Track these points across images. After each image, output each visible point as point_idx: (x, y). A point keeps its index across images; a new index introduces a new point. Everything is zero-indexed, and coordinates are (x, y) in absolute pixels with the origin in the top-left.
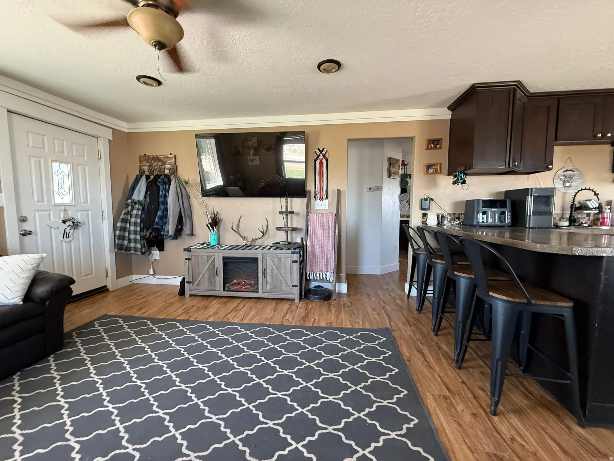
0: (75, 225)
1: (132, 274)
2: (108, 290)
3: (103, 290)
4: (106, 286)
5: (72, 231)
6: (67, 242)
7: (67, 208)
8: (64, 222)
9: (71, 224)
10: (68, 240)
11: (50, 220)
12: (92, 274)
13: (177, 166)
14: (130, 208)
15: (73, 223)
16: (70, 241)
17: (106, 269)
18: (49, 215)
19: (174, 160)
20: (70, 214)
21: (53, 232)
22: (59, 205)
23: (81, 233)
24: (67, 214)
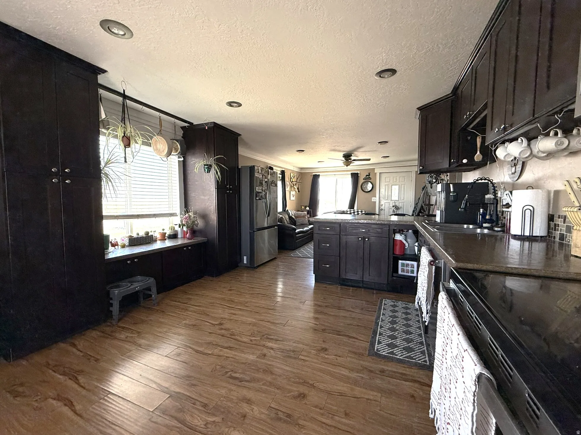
0: (397, 208)
5: (396, 210)
7: (396, 202)
8: (393, 207)
9: (395, 208)
11: (389, 206)
18: (389, 204)
21: (390, 210)
22: (393, 200)
23: (400, 211)
24: (395, 204)
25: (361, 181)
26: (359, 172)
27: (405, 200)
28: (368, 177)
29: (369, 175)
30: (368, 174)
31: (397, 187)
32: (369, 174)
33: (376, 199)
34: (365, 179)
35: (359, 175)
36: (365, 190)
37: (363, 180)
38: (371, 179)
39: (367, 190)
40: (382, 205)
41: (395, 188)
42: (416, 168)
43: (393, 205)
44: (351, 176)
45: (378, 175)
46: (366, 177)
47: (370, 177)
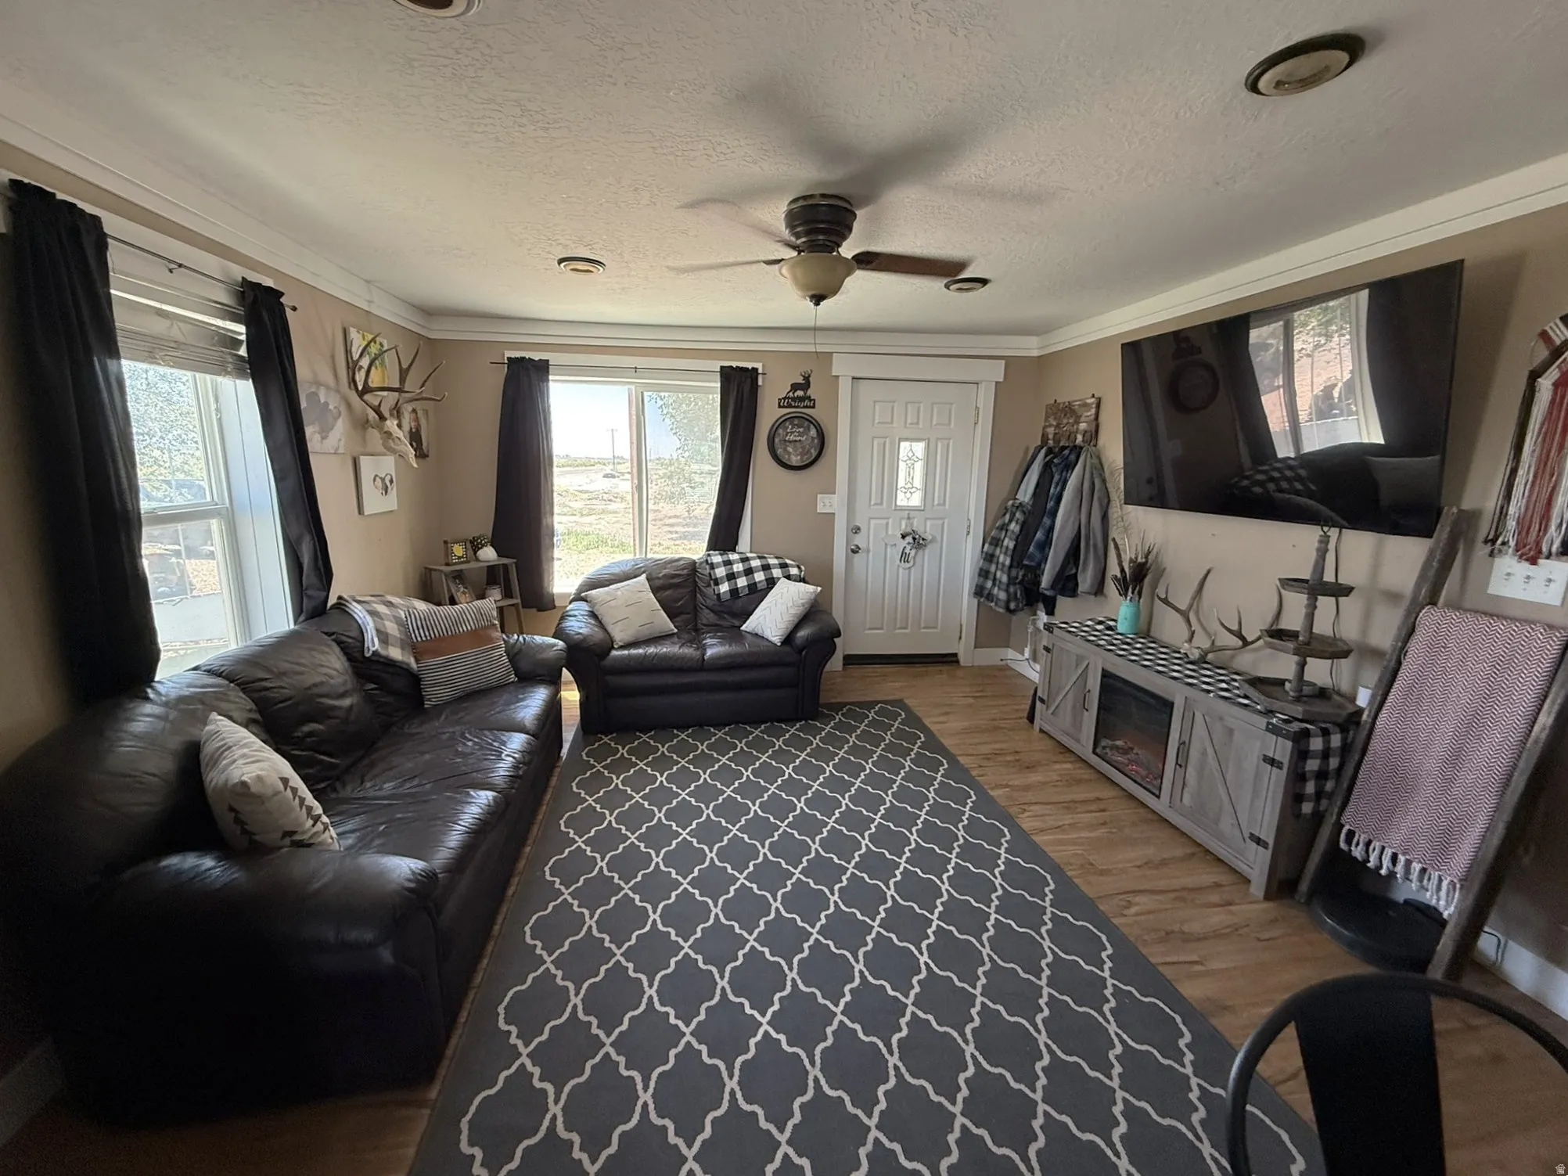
0: (919, 542)
1: (1008, 646)
2: (958, 662)
3: (950, 659)
4: (955, 655)
5: (913, 552)
6: (905, 569)
7: (912, 514)
8: (903, 537)
9: (911, 541)
10: (907, 565)
11: (887, 532)
12: (935, 628)
13: (1097, 426)
14: (1007, 517)
15: (914, 539)
16: (910, 568)
17: (961, 625)
18: (887, 524)
19: (1093, 411)
20: (917, 525)
21: (889, 550)
22: (902, 509)
23: (927, 555)
24: (912, 524)
25: (769, 413)
26: (759, 366)
27: (947, 507)
28: (800, 393)
29: (806, 385)
30: (800, 380)
31: (919, 448)
32: (807, 379)
33: (831, 503)
34: (790, 406)
35: (760, 383)
36: (786, 459)
37: (780, 407)
38: (814, 407)
39: (795, 460)
40: (857, 530)
41: (912, 452)
42: (997, 371)
43: (903, 527)
44: (719, 385)
45: (844, 388)
46: (791, 394)
47: (809, 392)
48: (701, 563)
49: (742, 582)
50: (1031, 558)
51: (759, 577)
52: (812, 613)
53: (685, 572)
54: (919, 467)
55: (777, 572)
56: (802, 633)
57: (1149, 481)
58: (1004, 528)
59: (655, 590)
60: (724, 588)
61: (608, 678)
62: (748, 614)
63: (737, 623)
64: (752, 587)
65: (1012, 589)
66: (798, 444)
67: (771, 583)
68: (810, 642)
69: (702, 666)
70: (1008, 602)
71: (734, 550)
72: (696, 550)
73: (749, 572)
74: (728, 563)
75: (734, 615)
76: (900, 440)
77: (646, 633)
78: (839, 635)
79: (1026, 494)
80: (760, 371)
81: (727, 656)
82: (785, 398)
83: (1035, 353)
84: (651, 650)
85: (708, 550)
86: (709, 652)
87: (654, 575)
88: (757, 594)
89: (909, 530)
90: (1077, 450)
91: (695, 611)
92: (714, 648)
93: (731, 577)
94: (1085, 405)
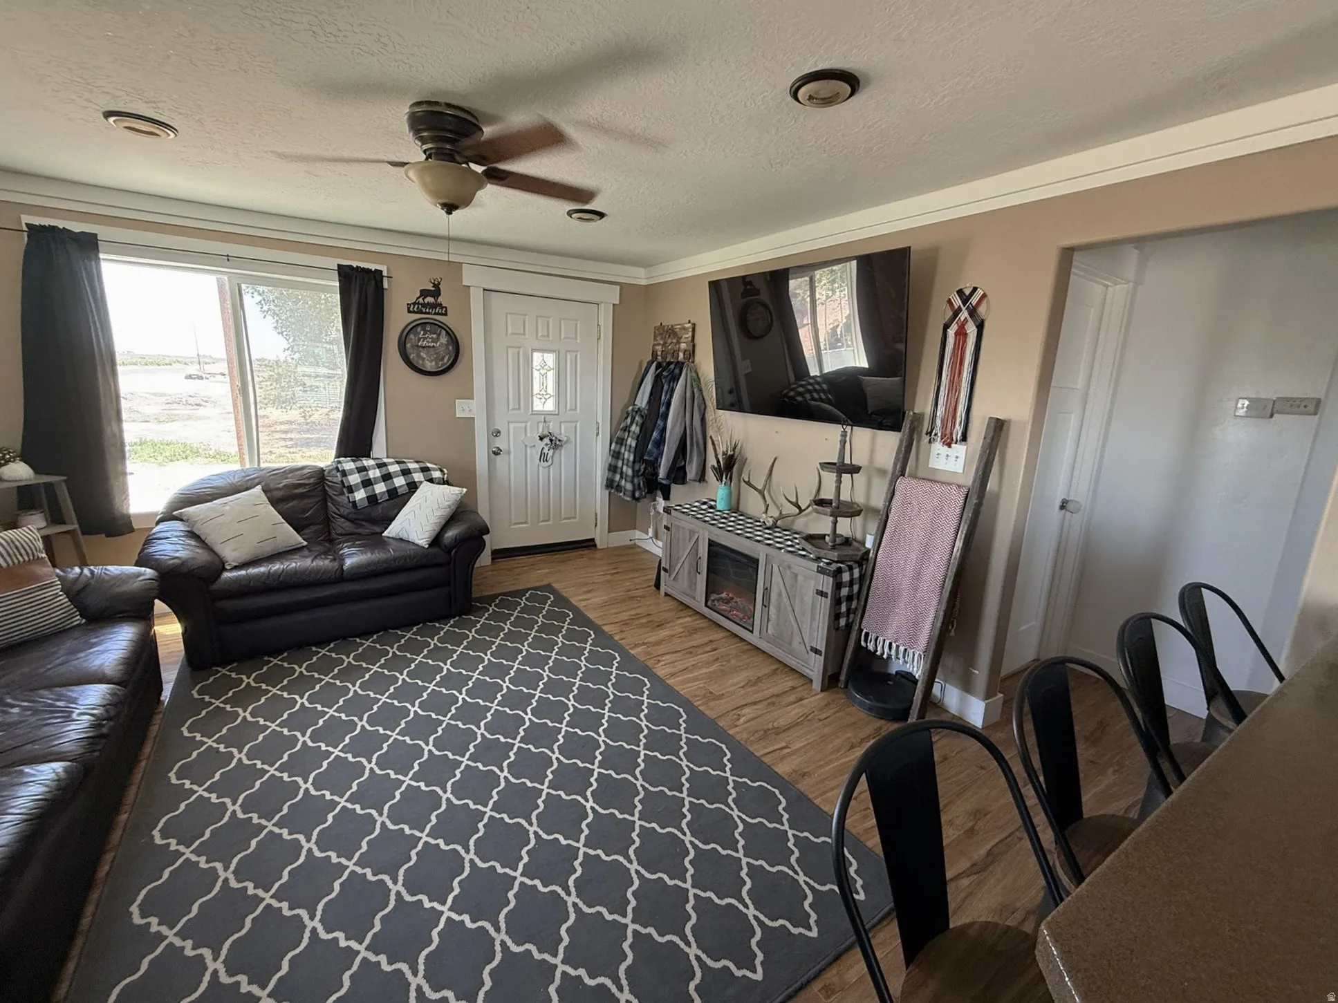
0: (555, 443)
1: (635, 528)
2: (595, 545)
3: (589, 544)
4: (593, 540)
5: (551, 452)
6: (544, 468)
7: (548, 418)
8: (541, 439)
9: (549, 442)
10: (546, 464)
11: (526, 435)
12: (575, 518)
13: (694, 346)
14: (629, 419)
15: (551, 440)
16: (549, 466)
17: (596, 514)
18: (526, 427)
19: (690, 334)
20: (552, 427)
21: (529, 451)
22: (539, 413)
23: (563, 455)
24: (548, 427)
25: (397, 318)
26: (383, 268)
27: (578, 412)
28: (430, 300)
29: (436, 292)
30: (430, 287)
31: (550, 359)
32: (437, 286)
33: (470, 408)
34: (421, 312)
35: (386, 285)
36: (419, 364)
37: (409, 311)
38: (446, 314)
39: (430, 366)
40: (497, 433)
41: (544, 363)
42: (614, 295)
43: (541, 430)
44: (338, 284)
45: (476, 299)
46: (421, 300)
47: (440, 300)
48: (330, 471)
49: (380, 488)
50: (650, 454)
51: (399, 482)
52: (458, 514)
53: (312, 481)
54: (551, 376)
55: (418, 477)
56: (450, 534)
57: (731, 392)
58: (626, 429)
59: (275, 502)
60: (360, 495)
61: (219, 604)
62: (390, 520)
63: (378, 530)
64: (392, 493)
65: (636, 481)
66: (431, 350)
67: (413, 487)
68: (459, 542)
69: (341, 577)
70: (633, 492)
71: (369, 456)
72: (323, 456)
73: (387, 477)
74: (362, 469)
75: (373, 521)
76: (533, 350)
77: (268, 549)
78: (487, 531)
79: (642, 401)
80: (385, 273)
81: (369, 564)
82: (414, 304)
83: (643, 282)
84: (276, 567)
85: (338, 456)
86: (349, 562)
87: (272, 486)
88: (398, 499)
89: (546, 432)
90: (680, 365)
91: (327, 521)
92: (353, 557)
93: (367, 483)
94: (684, 329)
